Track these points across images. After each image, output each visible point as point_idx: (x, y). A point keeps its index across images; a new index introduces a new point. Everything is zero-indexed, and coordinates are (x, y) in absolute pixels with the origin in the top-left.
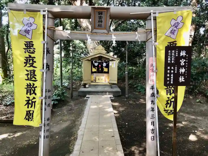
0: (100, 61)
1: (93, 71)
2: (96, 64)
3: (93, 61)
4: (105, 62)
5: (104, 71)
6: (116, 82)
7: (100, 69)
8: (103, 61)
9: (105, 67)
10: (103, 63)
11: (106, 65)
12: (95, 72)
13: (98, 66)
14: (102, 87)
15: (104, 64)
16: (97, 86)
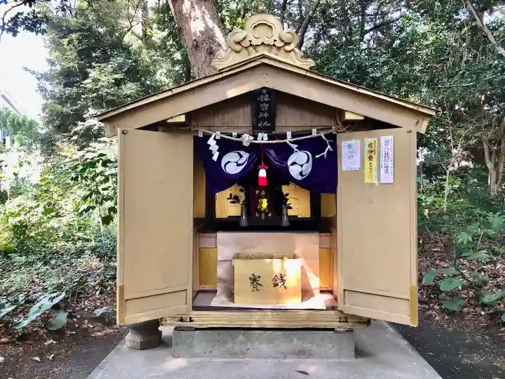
0: (263, 138)
1: (219, 215)
2: (233, 164)
3: (207, 137)
4: (302, 146)
5: (291, 213)
6: (407, 317)
7: (264, 204)
8: (284, 137)
9: (303, 184)
10: (292, 151)
11: (307, 169)
12: (231, 225)
13: (246, 179)
14: (284, 347)
15: (299, 164)
16: (241, 337)
